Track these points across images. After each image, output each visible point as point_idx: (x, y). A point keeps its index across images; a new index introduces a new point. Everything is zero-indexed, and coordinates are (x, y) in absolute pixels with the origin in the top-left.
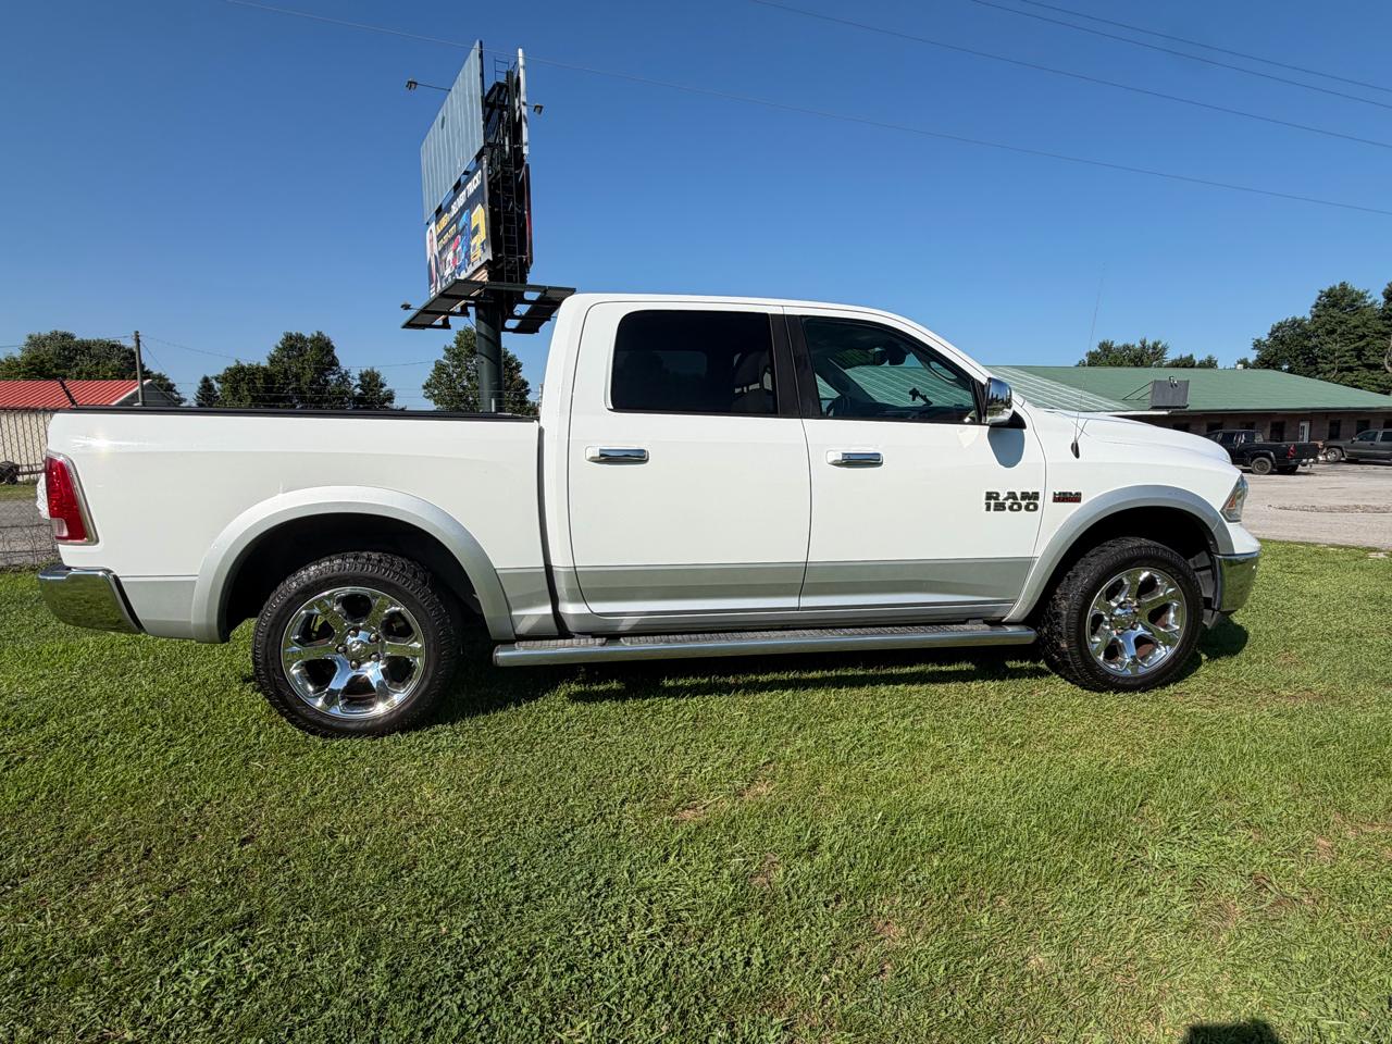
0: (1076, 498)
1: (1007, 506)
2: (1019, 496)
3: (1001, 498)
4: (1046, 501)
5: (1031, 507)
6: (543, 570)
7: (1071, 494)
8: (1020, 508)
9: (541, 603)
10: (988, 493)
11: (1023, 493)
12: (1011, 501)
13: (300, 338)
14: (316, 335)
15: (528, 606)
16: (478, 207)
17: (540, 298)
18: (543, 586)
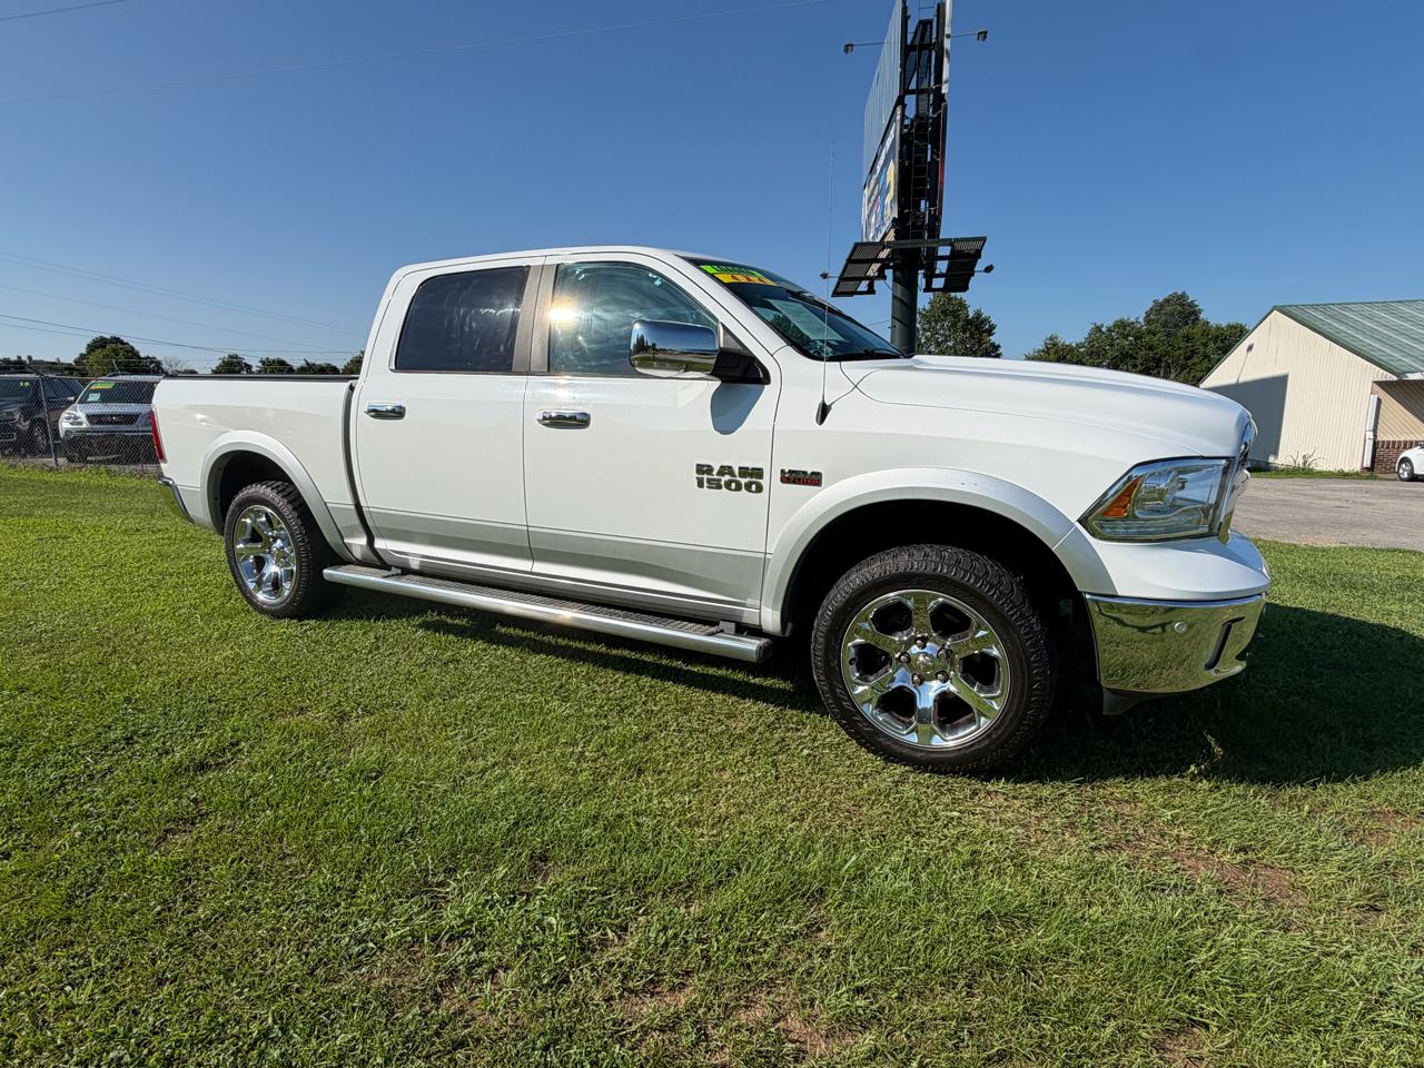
0: (814, 479)
1: (723, 483)
2: (736, 471)
3: (715, 473)
4: (771, 480)
5: (754, 487)
6: (353, 507)
7: (805, 473)
8: (738, 488)
9: (361, 537)
10: (698, 465)
11: (740, 468)
12: (727, 477)
15: (352, 536)
16: (892, 163)
17: (952, 251)
18: (356, 521)
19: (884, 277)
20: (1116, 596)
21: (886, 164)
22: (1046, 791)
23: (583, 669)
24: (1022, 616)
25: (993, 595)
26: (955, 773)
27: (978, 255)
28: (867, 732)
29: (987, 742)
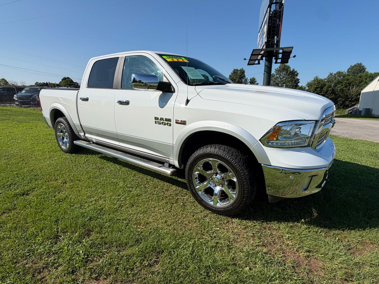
0: (184, 123)
1: (161, 123)
2: (164, 120)
3: (159, 120)
4: (173, 123)
5: (169, 124)
6: (80, 125)
7: (182, 121)
9: (83, 133)
10: (155, 117)
11: (165, 118)
12: (162, 121)
13: (237, 70)
14: (241, 69)
15: (81, 132)
16: (266, 25)
17: (283, 51)
18: (81, 129)
19: (263, 59)
20: (271, 166)
21: (264, 26)
22: (250, 223)
23: (134, 172)
24: (242, 169)
25: (233, 162)
26: (223, 215)
27: (291, 52)
28: (200, 200)
29: (232, 207)
